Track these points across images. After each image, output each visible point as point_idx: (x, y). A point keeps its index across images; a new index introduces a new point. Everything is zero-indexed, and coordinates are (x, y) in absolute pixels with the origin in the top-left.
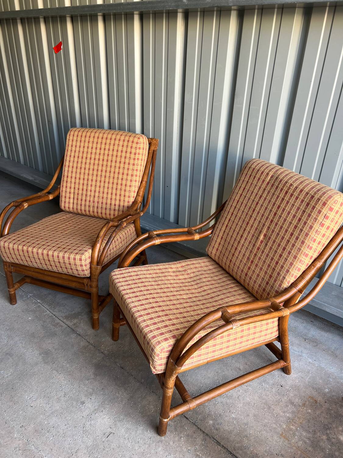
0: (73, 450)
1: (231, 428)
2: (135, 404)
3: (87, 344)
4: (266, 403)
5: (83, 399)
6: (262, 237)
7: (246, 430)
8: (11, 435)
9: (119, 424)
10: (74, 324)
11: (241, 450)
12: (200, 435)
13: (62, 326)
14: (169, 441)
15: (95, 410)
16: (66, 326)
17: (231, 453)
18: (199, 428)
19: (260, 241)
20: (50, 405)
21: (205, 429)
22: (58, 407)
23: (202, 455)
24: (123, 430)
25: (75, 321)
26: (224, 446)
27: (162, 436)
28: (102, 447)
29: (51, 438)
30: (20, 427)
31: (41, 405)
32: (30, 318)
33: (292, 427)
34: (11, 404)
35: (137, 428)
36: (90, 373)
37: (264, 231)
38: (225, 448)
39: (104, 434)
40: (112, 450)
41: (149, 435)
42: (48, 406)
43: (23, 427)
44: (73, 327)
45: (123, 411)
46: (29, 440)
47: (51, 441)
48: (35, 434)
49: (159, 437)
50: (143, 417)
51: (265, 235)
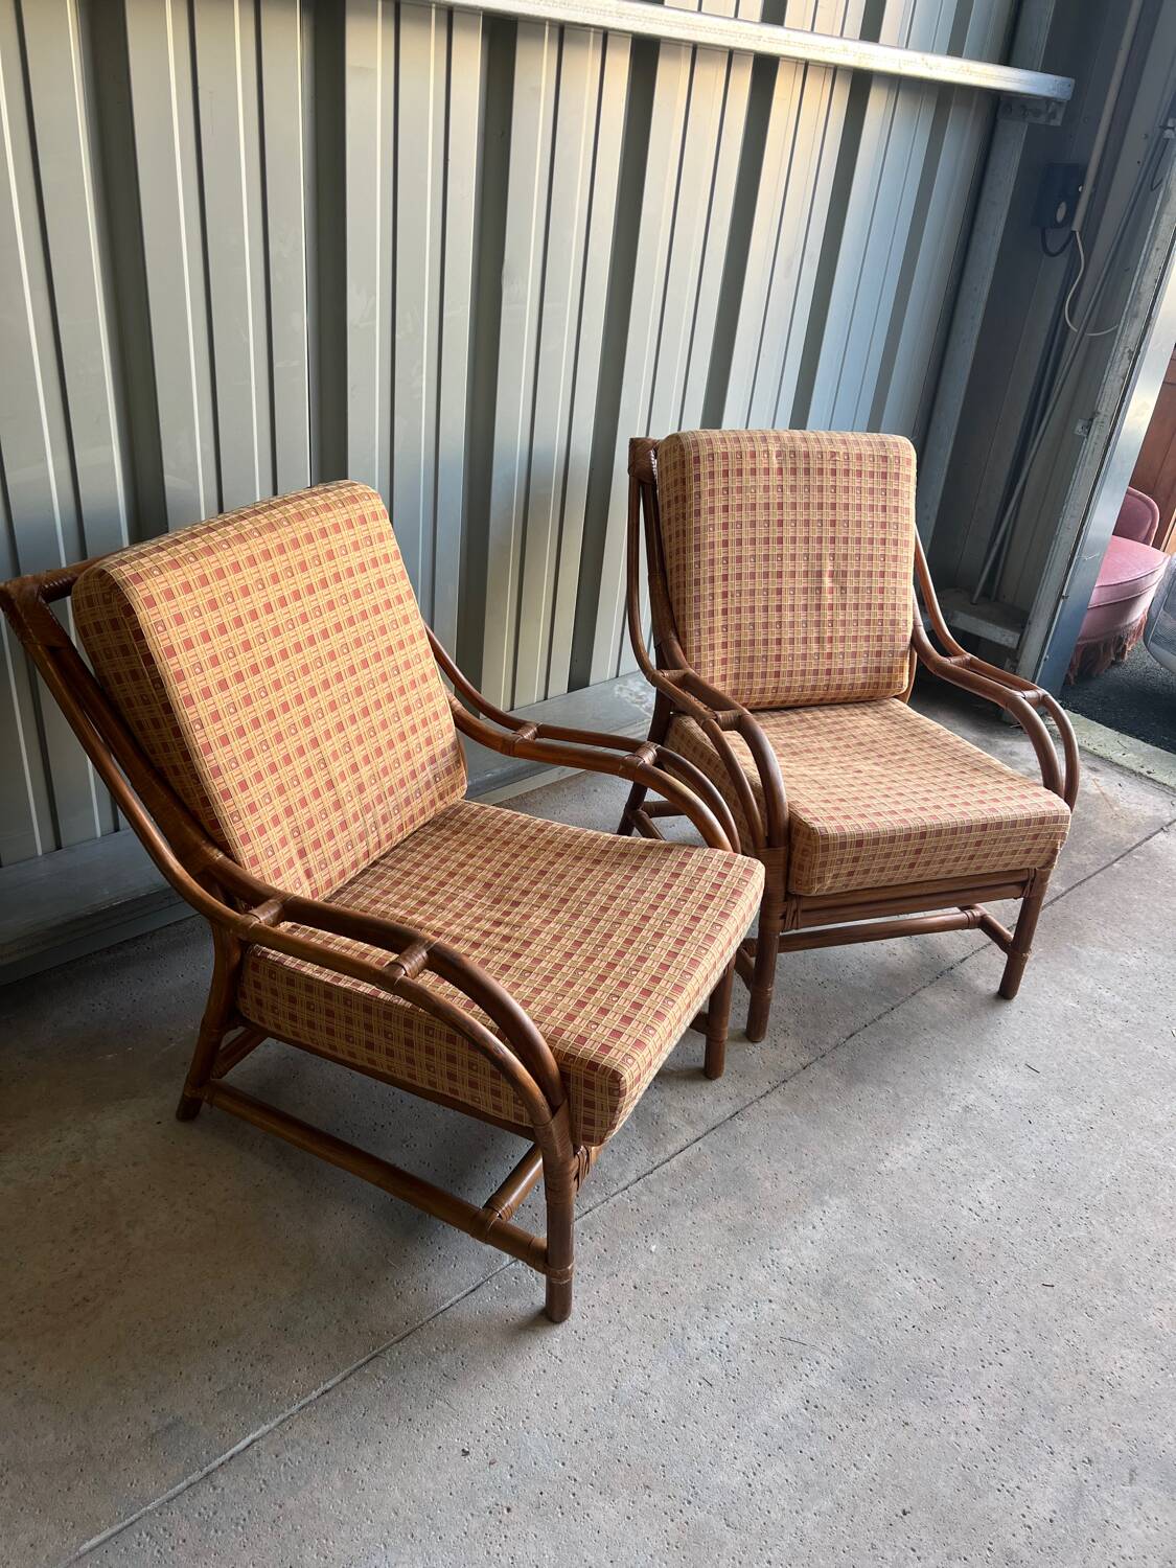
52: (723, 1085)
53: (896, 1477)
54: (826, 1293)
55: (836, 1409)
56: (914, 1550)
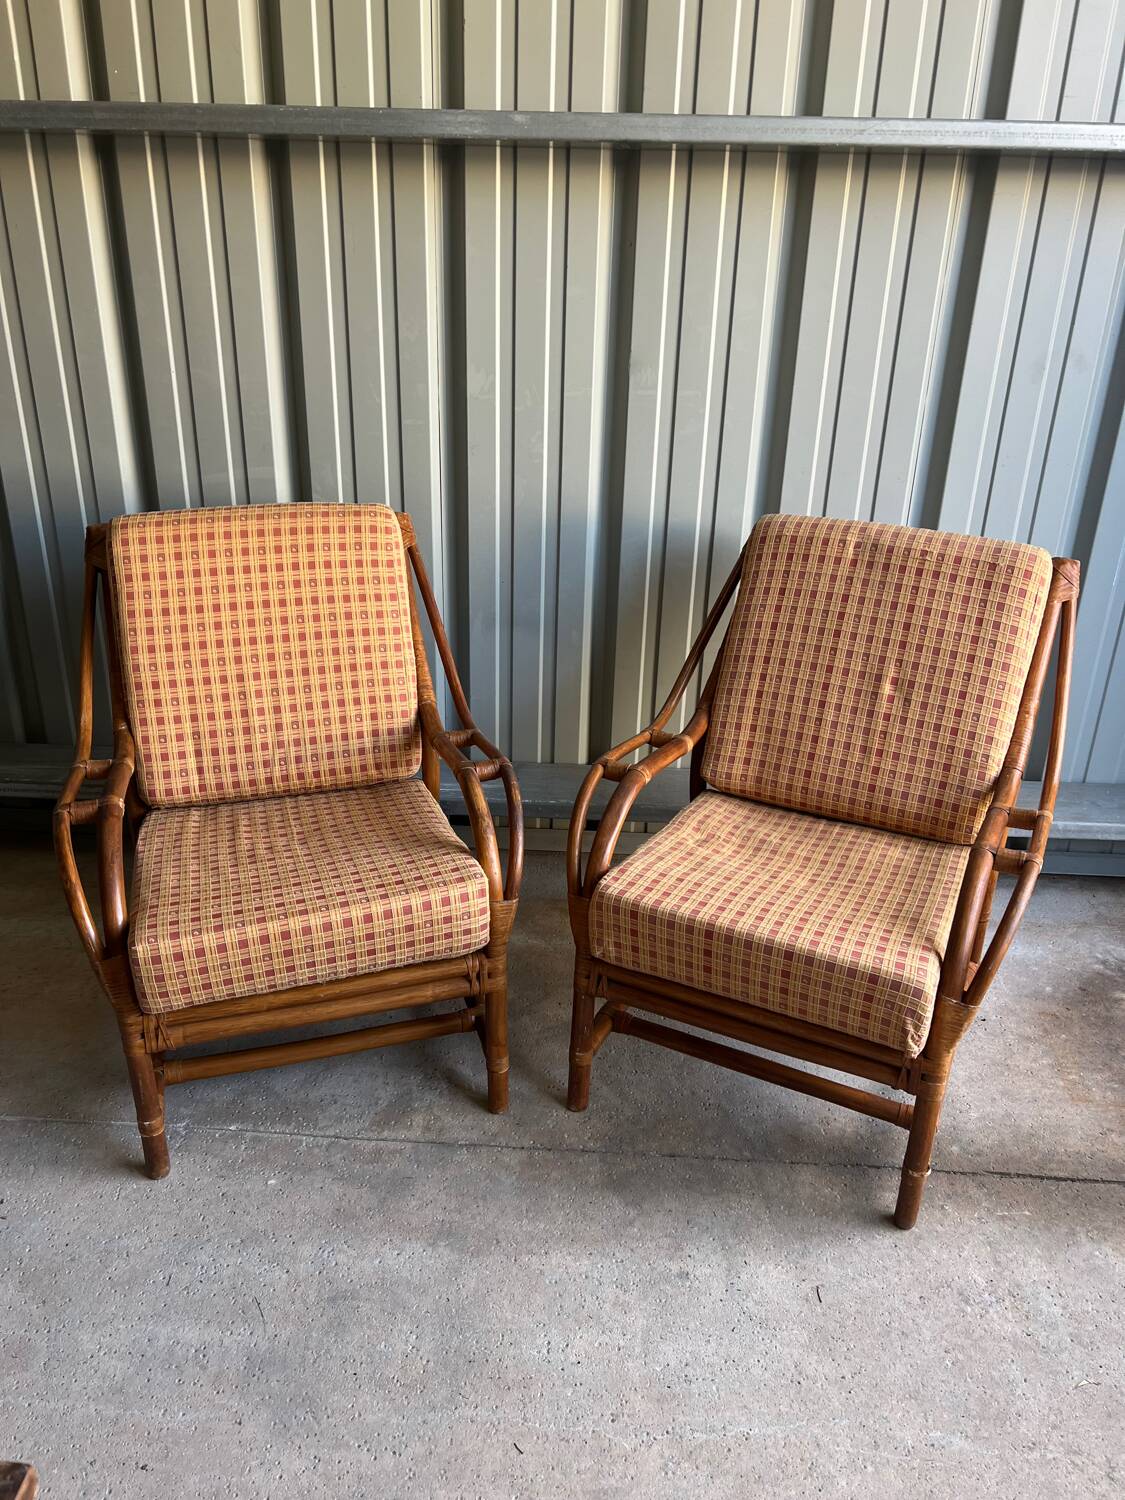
0: (789, 1375)
1: (994, 1136)
2: (790, 1206)
3: (524, 1154)
4: (995, 1063)
5: (675, 1268)
6: (887, 689)
7: (1019, 1126)
8: (615, 1452)
9: (810, 1262)
10: (427, 1128)
11: (1050, 1161)
12: (966, 1182)
13: (400, 1152)
14: (931, 1228)
15: (729, 1271)
16: (409, 1145)
17: (1042, 1178)
18: (948, 1172)
19: (885, 698)
20: (615, 1330)
21: (960, 1167)
22: (641, 1322)
23: (1008, 1210)
24: (831, 1267)
25: (419, 1120)
26: (1020, 1172)
27: (910, 1228)
28: (832, 1325)
29: (714, 1388)
30: (613, 1421)
31: (596, 1345)
32: (272, 1182)
33: (1071, 1077)
34: (516, 1394)
35: (850, 1245)
36: (616, 1207)
37: (891, 672)
38: (1024, 1176)
39: (807, 1300)
40: (858, 1316)
41: (886, 1241)
42: (617, 1335)
43: (617, 1416)
44: (432, 1136)
45: (785, 1235)
46: (670, 1430)
47: (722, 1394)
48: (666, 1407)
49: (906, 1233)
50: (835, 1218)
51: (895, 682)
52: (492, 1123)
53: (176, 1443)
54: (333, 1300)
55: (213, 1369)
56: (110, 1492)
